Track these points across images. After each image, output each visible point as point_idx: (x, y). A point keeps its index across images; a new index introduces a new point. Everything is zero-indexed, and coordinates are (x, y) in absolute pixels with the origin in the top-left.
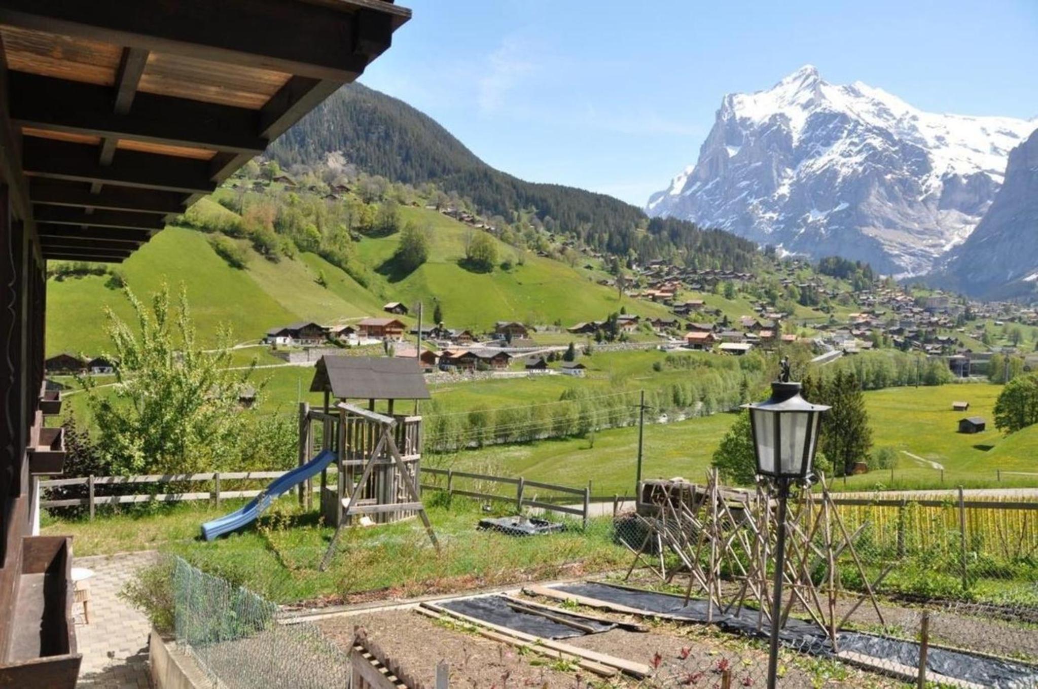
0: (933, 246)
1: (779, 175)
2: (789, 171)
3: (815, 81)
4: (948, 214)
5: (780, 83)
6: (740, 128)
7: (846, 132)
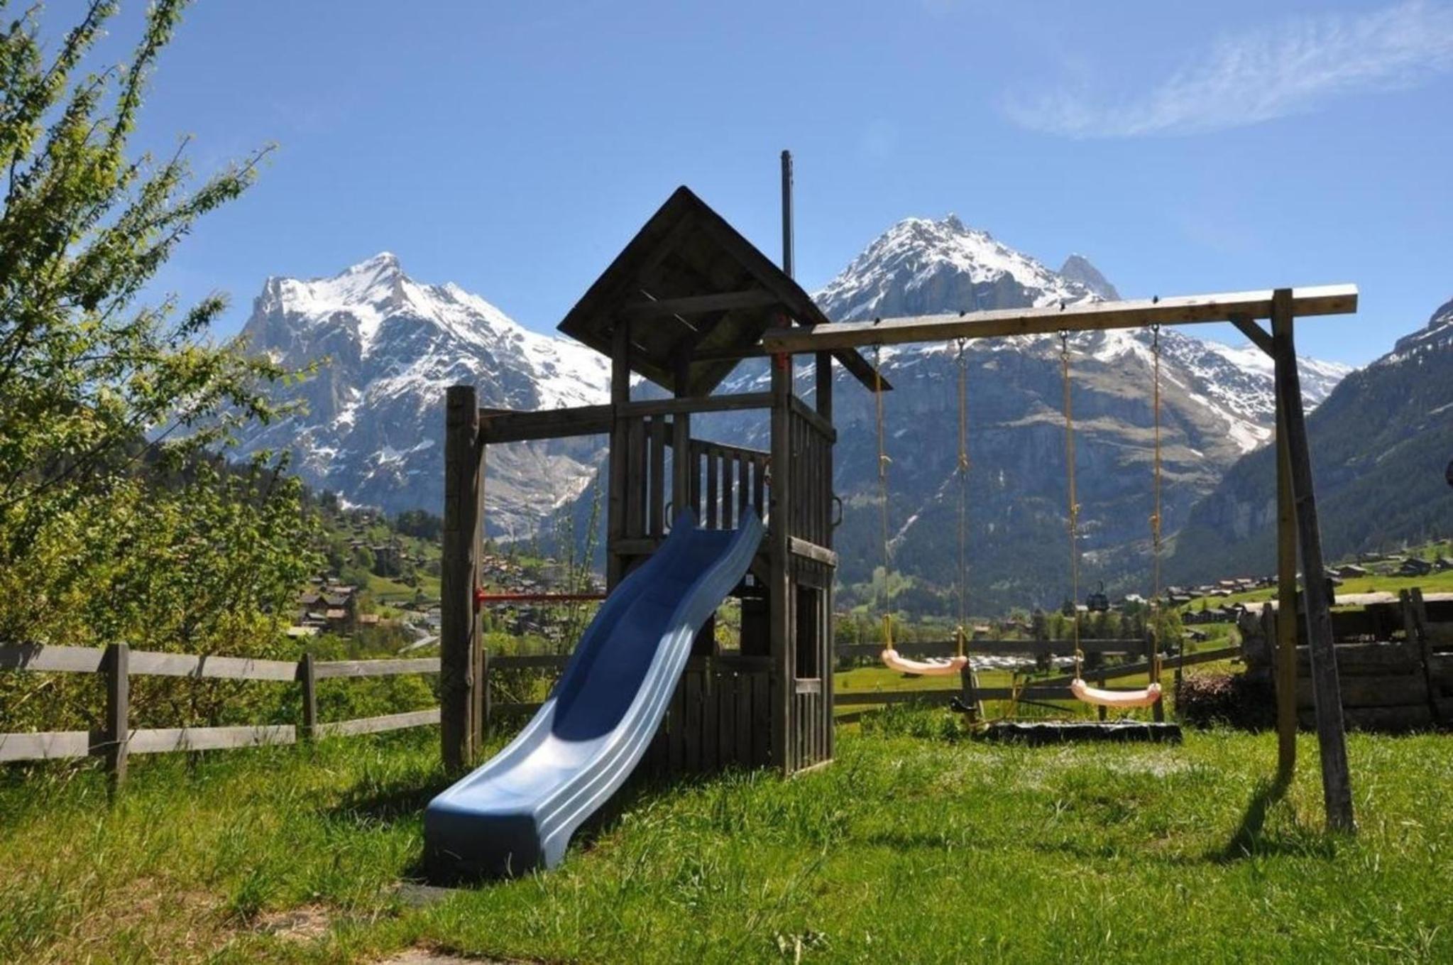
0: (541, 502)
1: (341, 396)
2: (355, 392)
3: (395, 274)
4: (558, 462)
5: (349, 272)
6: (289, 326)
7: (433, 346)
